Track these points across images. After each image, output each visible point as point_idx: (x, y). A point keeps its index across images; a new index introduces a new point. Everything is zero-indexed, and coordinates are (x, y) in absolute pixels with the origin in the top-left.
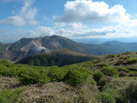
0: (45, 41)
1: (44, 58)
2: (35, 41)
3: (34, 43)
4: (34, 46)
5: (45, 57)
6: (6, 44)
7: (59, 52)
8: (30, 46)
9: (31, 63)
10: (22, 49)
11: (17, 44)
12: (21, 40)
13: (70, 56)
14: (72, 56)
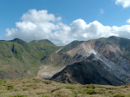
8: (79, 49)
10: (69, 52)
11: (67, 47)
12: (72, 42)
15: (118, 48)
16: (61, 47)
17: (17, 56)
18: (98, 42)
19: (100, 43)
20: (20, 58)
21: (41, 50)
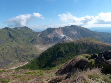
0: (66, 30)
2: (58, 30)
3: (57, 31)
4: (57, 34)
6: (37, 32)
7: (85, 41)
8: (54, 34)
9: (62, 49)
10: (49, 36)
11: (45, 32)
12: (47, 29)
13: (95, 45)
14: (97, 45)
15: (76, 32)
16: (40, 32)
17: (15, 40)
18: (65, 29)
19: (66, 29)
20: (18, 42)
21: (26, 35)
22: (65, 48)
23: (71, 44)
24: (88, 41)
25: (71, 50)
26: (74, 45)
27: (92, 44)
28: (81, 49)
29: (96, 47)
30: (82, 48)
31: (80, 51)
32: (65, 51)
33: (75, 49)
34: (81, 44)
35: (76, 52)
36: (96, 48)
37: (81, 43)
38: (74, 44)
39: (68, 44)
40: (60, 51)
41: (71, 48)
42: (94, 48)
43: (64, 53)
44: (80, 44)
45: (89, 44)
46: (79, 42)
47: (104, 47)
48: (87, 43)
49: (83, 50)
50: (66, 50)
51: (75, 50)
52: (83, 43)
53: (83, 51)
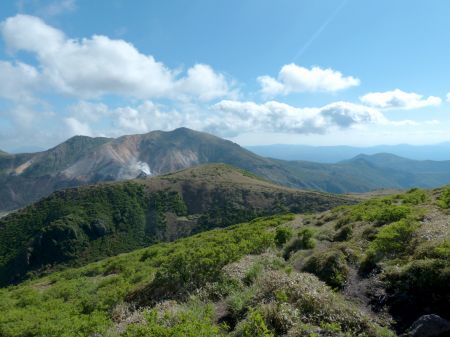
1: (128, 197)
4: (111, 162)
5: (132, 196)
7: (194, 176)
8: (98, 162)
9: (70, 216)
10: (70, 172)
12: (67, 142)
13: (237, 190)
14: (245, 193)
18: (148, 142)
19: (152, 144)
22: (89, 214)
23: (126, 190)
24: (208, 177)
25: (122, 220)
26: (140, 194)
27: (224, 190)
28: (173, 215)
29: (240, 203)
30: (177, 212)
31: (163, 227)
32: (84, 227)
33: (143, 216)
34: (174, 193)
35: (147, 231)
36: (238, 207)
37: (176, 187)
38: (144, 190)
39: (110, 194)
40: (55, 228)
41: (123, 213)
42: (231, 205)
43: (82, 237)
44: (172, 190)
45: (210, 187)
46: (166, 181)
47: (272, 200)
48: (203, 184)
49: (184, 219)
50: (92, 223)
51: (144, 222)
52: (186, 187)
53: (180, 224)
